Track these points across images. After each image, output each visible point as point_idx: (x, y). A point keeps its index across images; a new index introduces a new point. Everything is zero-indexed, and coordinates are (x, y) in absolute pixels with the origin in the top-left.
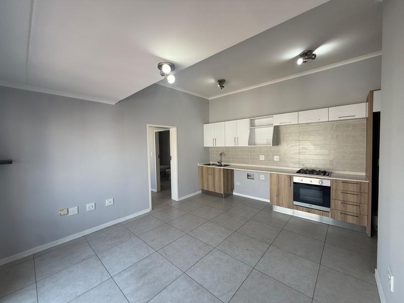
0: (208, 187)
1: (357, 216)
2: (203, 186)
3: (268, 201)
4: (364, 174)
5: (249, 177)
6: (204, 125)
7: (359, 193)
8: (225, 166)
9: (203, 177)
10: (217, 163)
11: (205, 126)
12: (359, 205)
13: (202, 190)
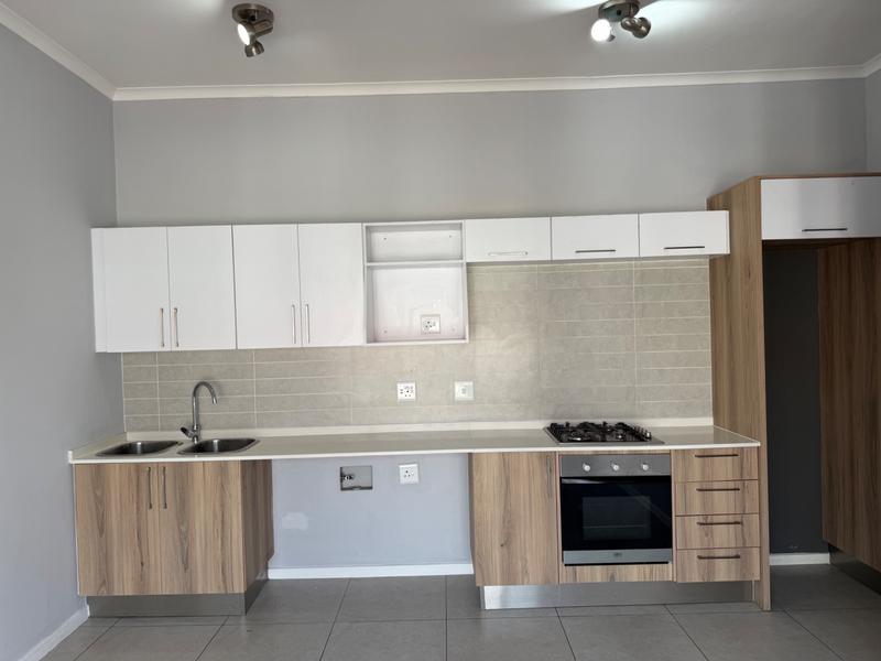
0: (142, 578)
1: (737, 557)
2: (106, 580)
3: (467, 569)
4: (709, 421)
5: (347, 483)
6: (95, 232)
7: (739, 485)
8: (228, 446)
9: (102, 529)
10: (181, 437)
11: (97, 235)
12: (739, 519)
13: (90, 600)
